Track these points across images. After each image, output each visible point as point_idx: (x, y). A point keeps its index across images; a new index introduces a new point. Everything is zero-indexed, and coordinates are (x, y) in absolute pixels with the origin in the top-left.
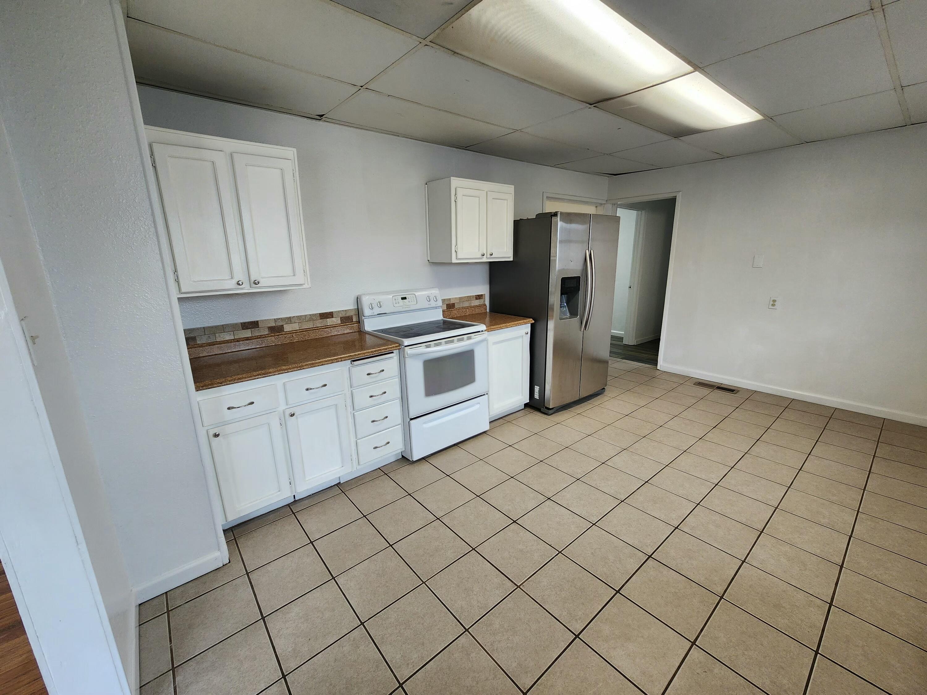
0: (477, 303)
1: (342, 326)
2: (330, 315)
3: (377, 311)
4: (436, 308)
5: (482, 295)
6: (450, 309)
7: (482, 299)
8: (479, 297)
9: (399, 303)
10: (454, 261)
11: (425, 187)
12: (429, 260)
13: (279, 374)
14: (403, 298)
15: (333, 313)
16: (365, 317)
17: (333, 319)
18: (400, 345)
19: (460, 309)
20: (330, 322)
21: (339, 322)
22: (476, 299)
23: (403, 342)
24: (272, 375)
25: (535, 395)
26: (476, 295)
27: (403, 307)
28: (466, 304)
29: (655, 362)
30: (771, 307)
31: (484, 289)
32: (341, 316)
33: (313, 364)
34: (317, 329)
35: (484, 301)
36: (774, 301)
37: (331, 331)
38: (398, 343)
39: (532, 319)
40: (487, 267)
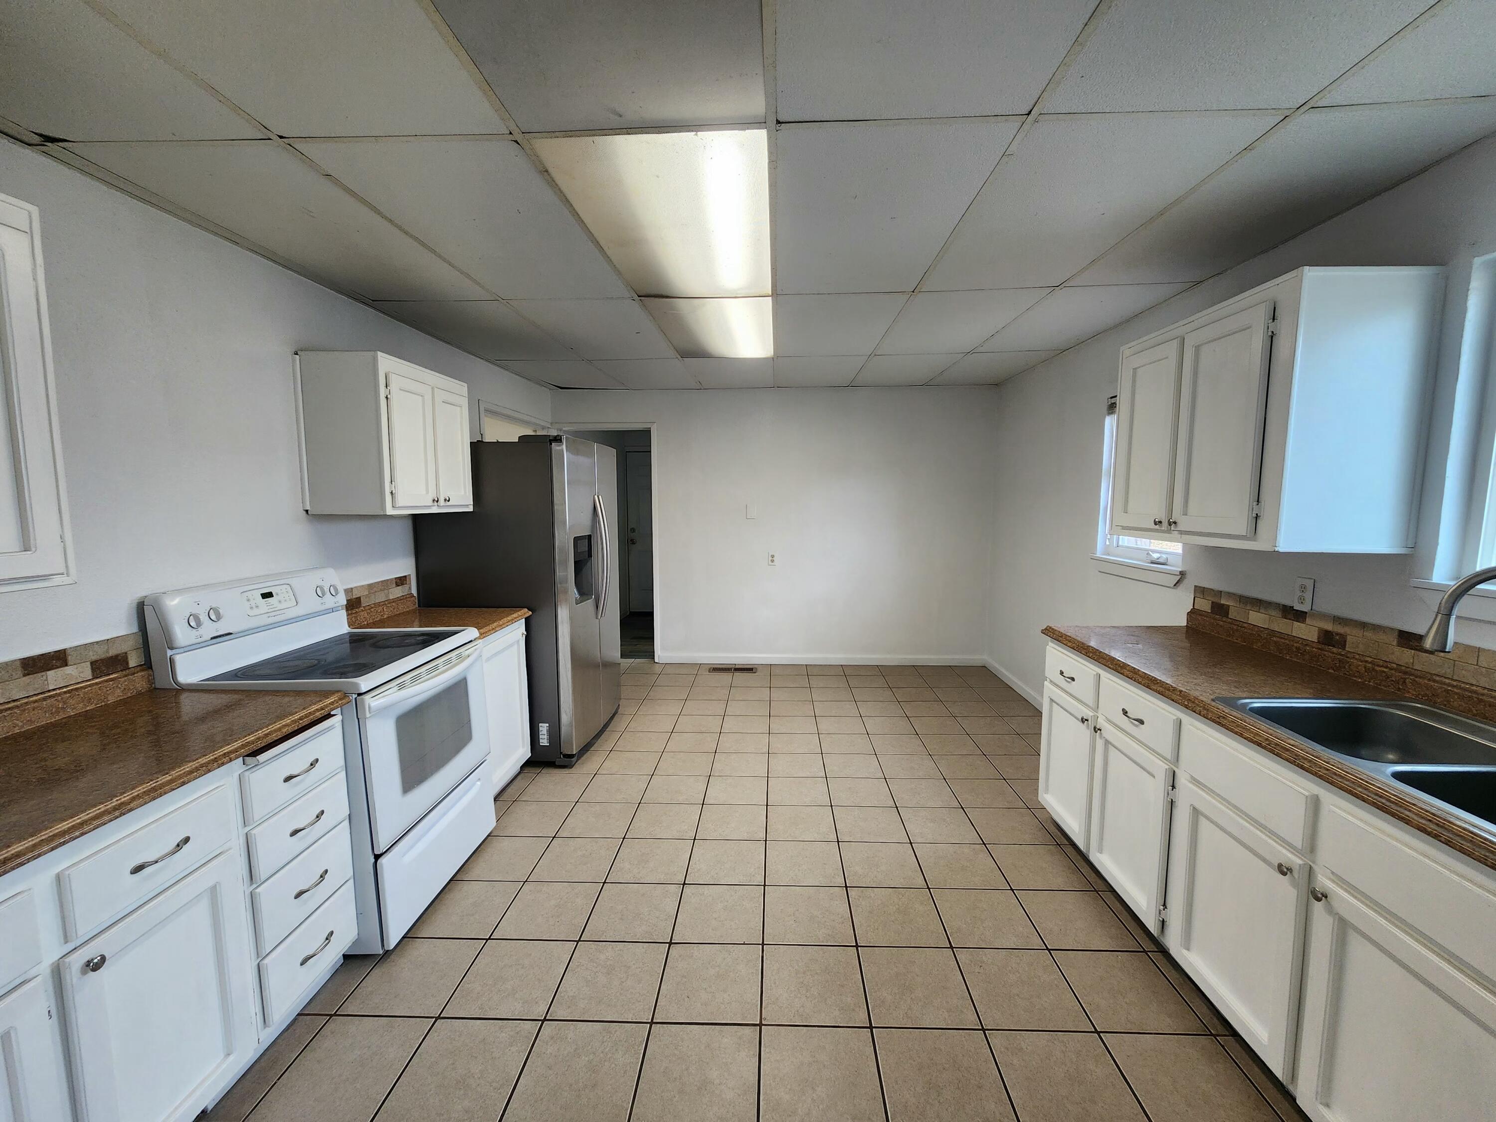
0: (397, 592)
1: (97, 684)
2: (58, 659)
3: (209, 629)
4: (333, 610)
5: (405, 577)
6: (352, 609)
7: (406, 584)
8: (401, 581)
9: (257, 607)
10: (390, 511)
11: (294, 361)
12: (307, 511)
13: (53, 849)
14: (267, 595)
15: (68, 652)
16: (174, 651)
17: (68, 670)
18: (345, 695)
19: (372, 608)
20: (55, 678)
21: (88, 674)
22: (397, 585)
23: (356, 685)
24: (29, 861)
25: (541, 741)
26: (396, 578)
27: (269, 615)
28: (381, 597)
30: (770, 563)
31: (405, 566)
32: (94, 658)
33: (154, 789)
34: (17, 707)
35: (410, 588)
36: (773, 556)
37: (65, 703)
38: (338, 691)
39: (526, 610)
40: (409, 524)
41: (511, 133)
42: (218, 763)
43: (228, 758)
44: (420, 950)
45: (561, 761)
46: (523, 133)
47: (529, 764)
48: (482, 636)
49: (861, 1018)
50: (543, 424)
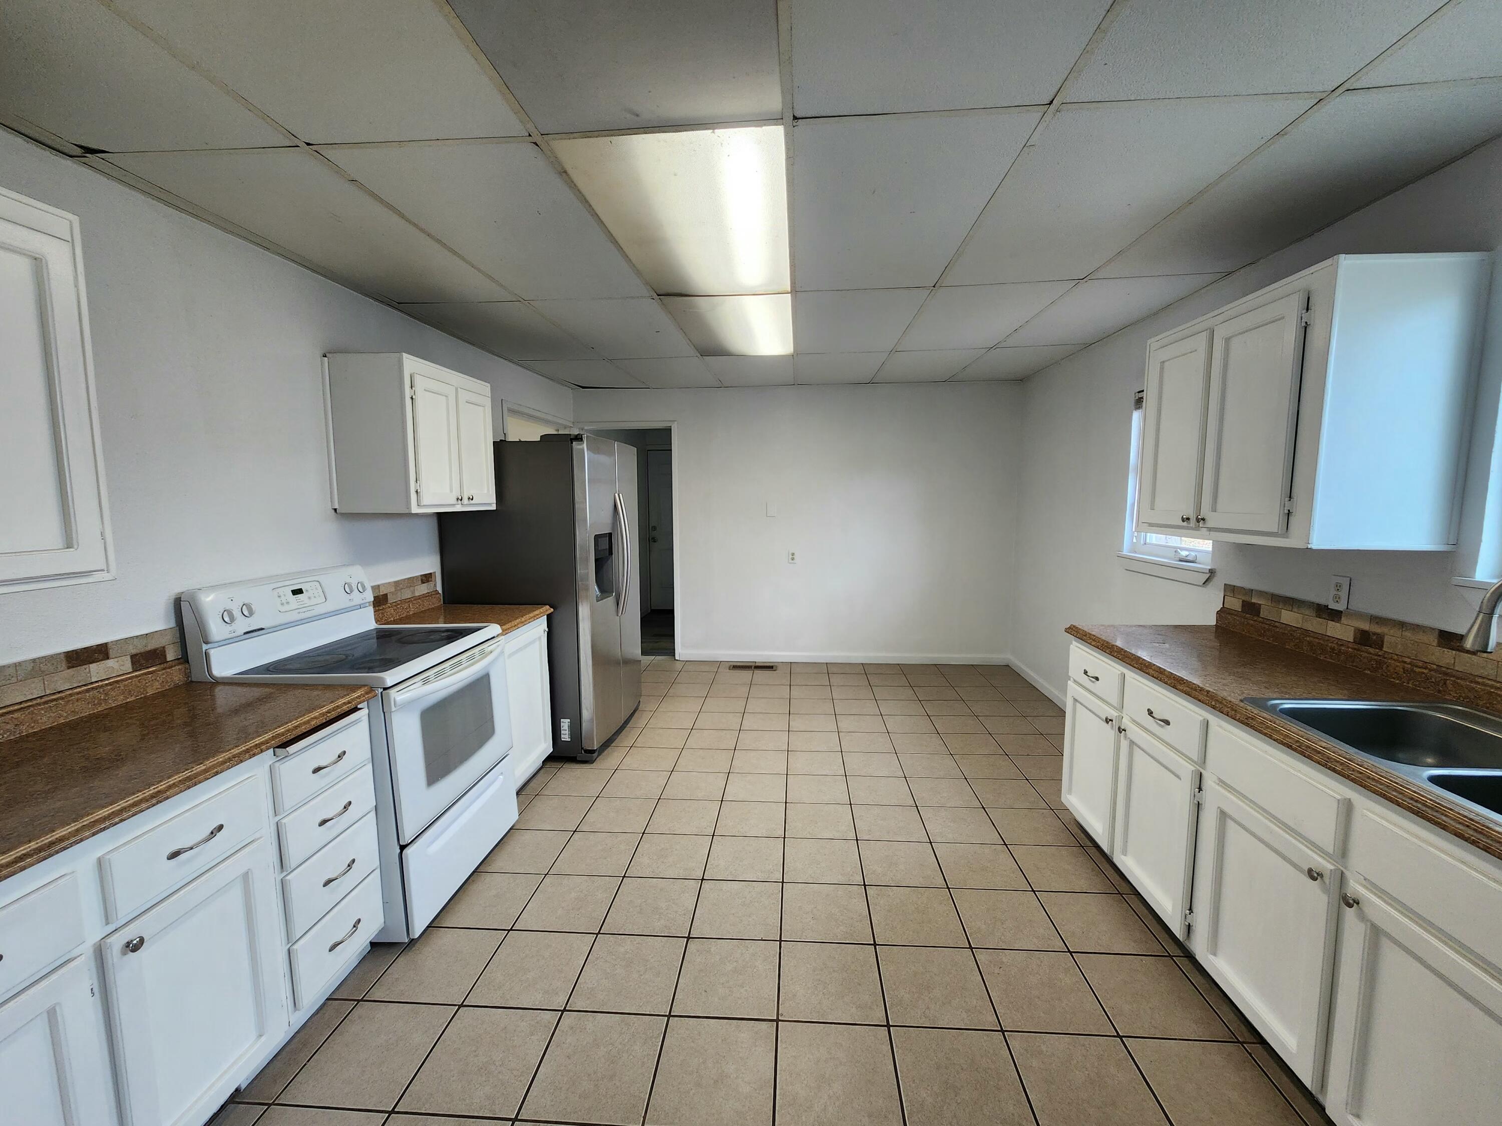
0: (422, 589)
1: (136, 676)
2: (100, 652)
3: (242, 625)
4: (360, 607)
5: (431, 574)
6: (380, 606)
7: (431, 581)
8: (427, 578)
9: (288, 603)
10: (415, 510)
11: (322, 364)
12: (335, 510)
13: (94, 834)
14: (297, 592)
15: (109, 646)
16: (209, 646)
17: (110, 663)
18: (372, 689)
19: (399, 604)
20: (97, 671)
21: (128, 666)
22: (423, 582)
23: (382, 680)
24: (71, 845)
25: (562, 736)
26: (421, 575)
27: (299, 611)
28: (407, 594)
29: (672, 652)
30: (791, 561)
31: (430, 564)
32: (134, 652)
33: (189, 779)
34: (62, 698)
35: (435, 585)
36: (793, 554)
37: (106, 694)
38: (365, 686)
39: (548, 607)
40: (434, 523)
41: (530, 135)
42: (250, 753)
43: (259, 749)
44: (444, 939)
45: (582, 756)
46: (542, 135)
47: (550, 759)
48: (505, 632)
49: (878, 1016)
50: (564, 423)
